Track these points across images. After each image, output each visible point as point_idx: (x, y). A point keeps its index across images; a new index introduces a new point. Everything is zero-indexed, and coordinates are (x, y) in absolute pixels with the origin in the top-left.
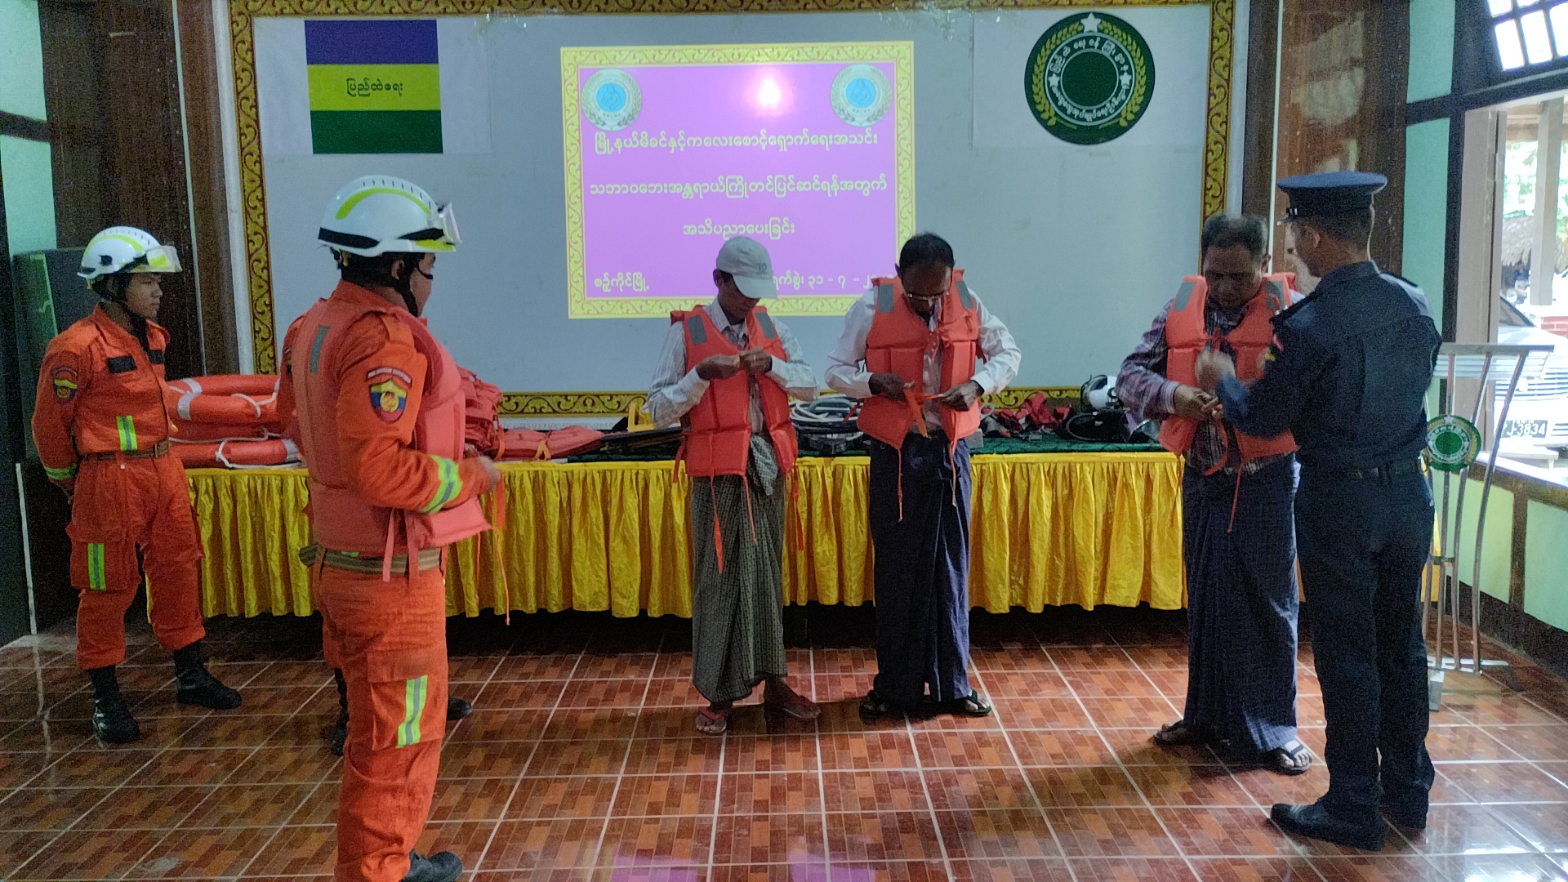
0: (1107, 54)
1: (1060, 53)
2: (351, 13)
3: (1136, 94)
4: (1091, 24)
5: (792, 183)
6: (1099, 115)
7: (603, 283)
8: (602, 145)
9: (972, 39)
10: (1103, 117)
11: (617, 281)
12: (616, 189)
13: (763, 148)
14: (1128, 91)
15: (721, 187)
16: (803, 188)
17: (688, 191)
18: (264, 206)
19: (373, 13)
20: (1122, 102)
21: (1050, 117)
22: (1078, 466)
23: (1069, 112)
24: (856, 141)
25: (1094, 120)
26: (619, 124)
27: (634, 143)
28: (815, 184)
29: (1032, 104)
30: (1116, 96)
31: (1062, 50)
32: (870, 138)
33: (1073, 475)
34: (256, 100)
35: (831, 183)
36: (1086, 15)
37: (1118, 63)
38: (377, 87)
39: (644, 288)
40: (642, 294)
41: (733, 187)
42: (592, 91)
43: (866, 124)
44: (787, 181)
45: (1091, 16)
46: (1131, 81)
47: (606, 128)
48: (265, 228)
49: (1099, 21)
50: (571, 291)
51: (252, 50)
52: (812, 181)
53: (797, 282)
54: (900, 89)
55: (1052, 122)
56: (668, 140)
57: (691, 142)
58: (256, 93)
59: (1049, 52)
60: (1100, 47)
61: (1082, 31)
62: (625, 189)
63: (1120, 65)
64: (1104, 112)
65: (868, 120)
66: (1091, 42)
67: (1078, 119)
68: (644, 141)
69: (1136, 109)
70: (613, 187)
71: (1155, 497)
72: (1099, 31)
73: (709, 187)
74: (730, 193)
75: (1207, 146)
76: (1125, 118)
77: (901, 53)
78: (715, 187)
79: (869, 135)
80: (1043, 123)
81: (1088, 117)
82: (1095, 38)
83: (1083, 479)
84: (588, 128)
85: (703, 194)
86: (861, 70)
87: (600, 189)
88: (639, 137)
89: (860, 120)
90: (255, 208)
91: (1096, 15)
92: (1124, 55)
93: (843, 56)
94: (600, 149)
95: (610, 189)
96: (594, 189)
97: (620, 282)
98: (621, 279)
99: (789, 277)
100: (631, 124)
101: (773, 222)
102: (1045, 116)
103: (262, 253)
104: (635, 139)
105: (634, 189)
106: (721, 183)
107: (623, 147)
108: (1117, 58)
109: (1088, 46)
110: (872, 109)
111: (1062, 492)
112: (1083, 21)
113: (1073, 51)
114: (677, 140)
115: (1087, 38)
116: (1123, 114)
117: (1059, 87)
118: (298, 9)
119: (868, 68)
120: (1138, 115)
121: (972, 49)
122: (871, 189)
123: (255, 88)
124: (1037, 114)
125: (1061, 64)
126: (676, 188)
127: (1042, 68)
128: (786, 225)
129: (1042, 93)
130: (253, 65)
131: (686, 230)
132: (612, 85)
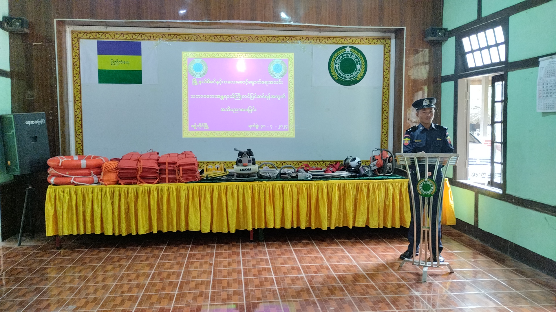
0: (353, 59)
1: (339, 58)
2: (113, 39)
3: (362, 71)
4: (348, 49)
5: (256, 95)
6: (351, 77)
7: (194, 126)
8: (195, 82)
9: (312, 52)
10: (352, 77)
11: (199, 126)
12: (199, 96)
13: (247, 84)
14: (359, 70)
15: (233, 97)
16: (259, 97)
17: (222, 98)
18: (81, 100)
19: (120, 39)
20: (357, 73)
21: (336, 77)
22: (347, 184)
23: (342, 76)
24: (276, 83)
25: (349, 78)
26: (200, 76)
27: (205, 82)
28: (262, 96)
29: (330, 73)
30: (356, 71)
31: (339, 57)
32: (280, 82)
33: (346, 187)
34: (80, 66)
35: (268, 96)
36: (346, 47)
37: (356, 61)
38: (121, 62)
39: (207, 127)
40: (207, 130)
41: (237, 97)
42: (192, 66)
43: (279, 78)
44: (254, 95)
45: (348, 47)
46: (360, 67)
47: (196, 77)
48: (81, 107)
49: (351, 48)
50: (184, 129)
51: (79, 49)
52: (262, 95)
53: (257, 127)
54: (290, 67)
55: (337, 79)
56: (216, 81)
57: (224, 82)
58: (80, 63)
59: (335, 57)
60: (351, 57)
61: (345, 52)
62: (202, 96)
63: (357, 62)
64: (352, 76)
65: (280, 77)
66: (348, 55)
67: (344, 78)
68: (208, 81)
69: (362, 75)
70: (198, 96)
71: (370, 194)
72: (351, 51)
73: (229, 97)
74: (236, 99)
75: (383, 87)
76: (359, 78)
77: (290, 56)
78: (231, 97)
79: (280, 81)
80: (334, 79)
81: (348, 77)
82: (349, 53)
83: (349, 188)
84: (190, 77)
85: (227, 99)
86: (278, 61)
87: (194, 96)
88: (207, 80)
89: (277, 76)
90: (78, 100)
91: (350, 47)
92: (358, 59)
93: (272, 57)
94: (195, 84)
95: (197, 96)
96: (192, 96)
97: (200, 126)
98: (200, 125)
99: (254, 125)
100: (204, 76)
101: (250, 108)
102: (334, 77)
103: (79, 116)
104: (206, 81)
105: (205, 96)
106: (233, 95)
107: (202, 83)
108: (356, 60)
109: (347, 56)
110: (281, 73)
111: (342, 192)
112: (346, 48)
113: (343, 57)
114: (219, 82)
115: (347, 54)
116: (358, 77)
117: (339, 68)
118: (95, 37)
119: (280, 61)
120: (363, 77)
121: (312, 56)
122: (280, 98)
123: (79, 62)
124: (332, 76)
125: (339, 61)
126: (219, 97)
127: (333, 62)
128: (254, 109)
129: (333, 70)
130: (79, 54)
131: (221, 110)
132: (198, 64)
